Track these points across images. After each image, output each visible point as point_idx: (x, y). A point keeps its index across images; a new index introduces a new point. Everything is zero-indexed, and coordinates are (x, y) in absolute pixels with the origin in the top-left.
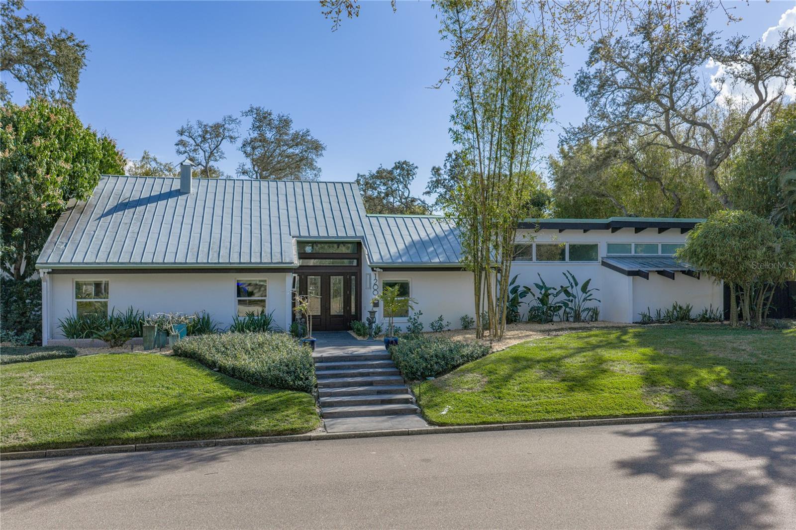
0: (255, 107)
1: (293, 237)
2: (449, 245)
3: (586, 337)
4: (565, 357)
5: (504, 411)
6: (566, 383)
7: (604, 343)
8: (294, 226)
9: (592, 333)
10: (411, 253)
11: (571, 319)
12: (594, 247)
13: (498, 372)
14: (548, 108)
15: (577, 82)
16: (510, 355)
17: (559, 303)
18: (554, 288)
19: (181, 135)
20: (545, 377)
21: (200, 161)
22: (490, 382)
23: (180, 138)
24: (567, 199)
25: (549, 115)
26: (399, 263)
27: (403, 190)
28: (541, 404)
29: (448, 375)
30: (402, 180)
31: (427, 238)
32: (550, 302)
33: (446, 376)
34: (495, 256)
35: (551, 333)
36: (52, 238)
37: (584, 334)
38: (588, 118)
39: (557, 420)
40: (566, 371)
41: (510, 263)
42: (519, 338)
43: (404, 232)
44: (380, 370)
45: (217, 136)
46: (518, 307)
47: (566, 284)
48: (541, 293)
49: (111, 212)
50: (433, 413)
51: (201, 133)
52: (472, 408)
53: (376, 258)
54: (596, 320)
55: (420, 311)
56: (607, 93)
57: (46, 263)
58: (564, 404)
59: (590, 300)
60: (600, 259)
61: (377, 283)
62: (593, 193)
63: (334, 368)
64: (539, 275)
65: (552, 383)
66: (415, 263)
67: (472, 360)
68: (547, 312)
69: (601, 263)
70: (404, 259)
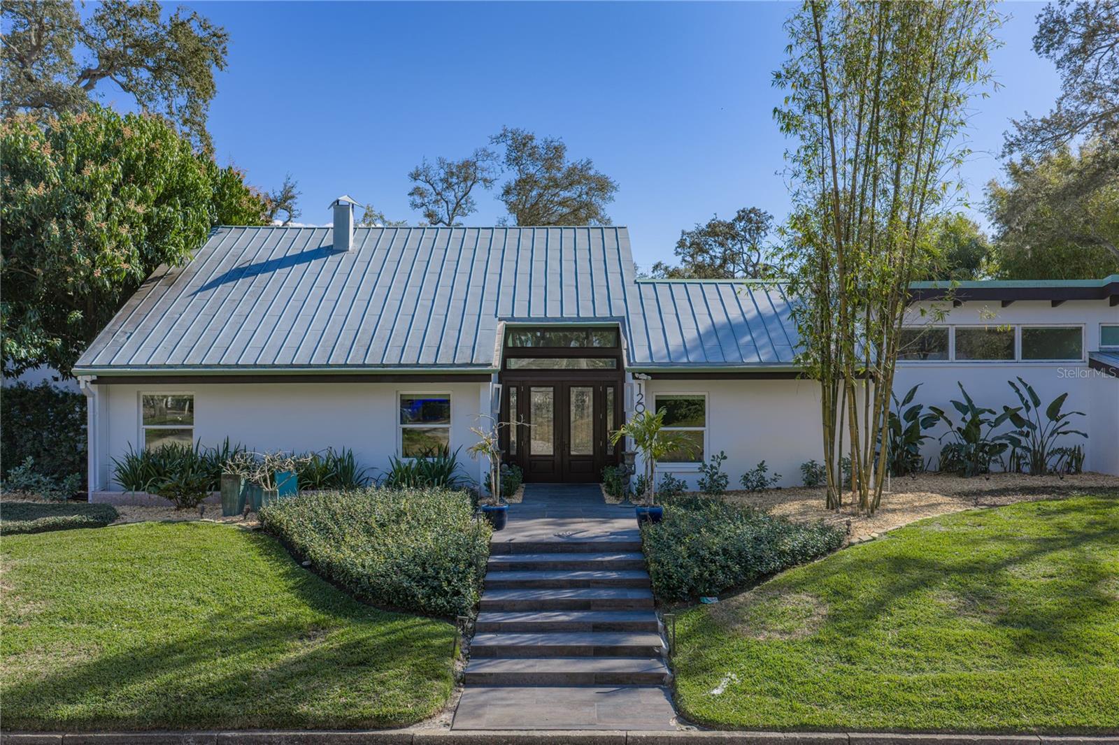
0: (509, 129)
1: (500, 320)
2: (781, 331)
3: (1058, 512)
4: (1010, 562)
5: (854, 698)
6: (1009, 630)
7: (1099, 529)
8: (505, 301)
9: (1072, 502)
10: (706, 347)
11: (1026, 469)
12: (1074, 334)
13: (853, 593)
14: (978, 50)
15: (1041, 30)
16: (887, 552)
17: (1000, 438)
18: (990, 411)
19: (415, 179)
20: (959, 612)
21: (440, 216)
22: (834, 618)
23: (414, 184)
24: (1021, 252)
25: (980, 63)
26: (684, 364)
27: (749, 253)
28: (946, 682)
29: (747, 594)
30: (748, 236)
31: (742, 318)
32: (982, 437)
33: (741, 598)
34: (864, 351)
35: (982, 500)
36: (113, 325)
37: (1054, 505)
38: (1062, 99)
39: (983, 731)
40: (1011, 596)
41: (893, 364)
42: (914, 510)
43: (700, 309)
44: (614, 575)
45: (465, 180)
46: (919, 445)
47: (1015, 403)
48: (963, 420)
49: (215, 284)
50: (694, 690)
51: (442, 176)
52: (782, 683)
53: (641, 355)
54: (1078, 471)
55: (722, 453)
56: (1099, 51)
57: (90, 366)
58: (1000, 689)
59: (1065, 433)
60: (1086, 356)
61: (643, 401)
62: (1071, 238)
63: (525, 567)
64: (961, 386)
65: (975, 629)
66: (713, 364)
67: (804, 561)
68: (976, 455)
69: (1087, 364)
70: (691, 358)
